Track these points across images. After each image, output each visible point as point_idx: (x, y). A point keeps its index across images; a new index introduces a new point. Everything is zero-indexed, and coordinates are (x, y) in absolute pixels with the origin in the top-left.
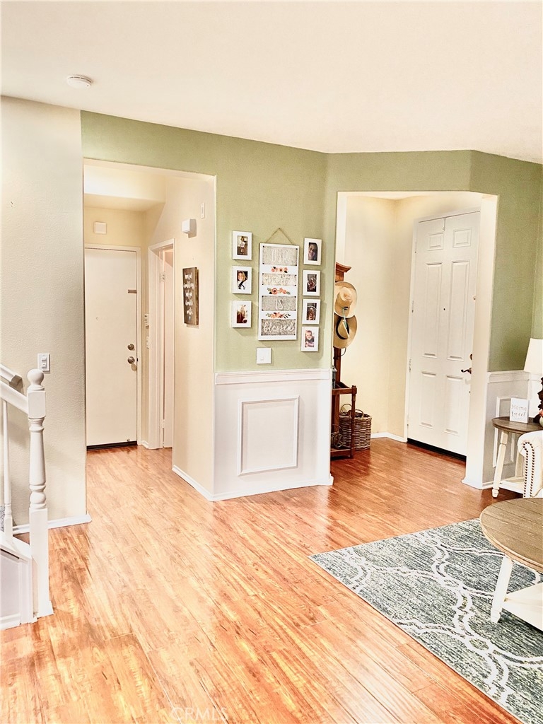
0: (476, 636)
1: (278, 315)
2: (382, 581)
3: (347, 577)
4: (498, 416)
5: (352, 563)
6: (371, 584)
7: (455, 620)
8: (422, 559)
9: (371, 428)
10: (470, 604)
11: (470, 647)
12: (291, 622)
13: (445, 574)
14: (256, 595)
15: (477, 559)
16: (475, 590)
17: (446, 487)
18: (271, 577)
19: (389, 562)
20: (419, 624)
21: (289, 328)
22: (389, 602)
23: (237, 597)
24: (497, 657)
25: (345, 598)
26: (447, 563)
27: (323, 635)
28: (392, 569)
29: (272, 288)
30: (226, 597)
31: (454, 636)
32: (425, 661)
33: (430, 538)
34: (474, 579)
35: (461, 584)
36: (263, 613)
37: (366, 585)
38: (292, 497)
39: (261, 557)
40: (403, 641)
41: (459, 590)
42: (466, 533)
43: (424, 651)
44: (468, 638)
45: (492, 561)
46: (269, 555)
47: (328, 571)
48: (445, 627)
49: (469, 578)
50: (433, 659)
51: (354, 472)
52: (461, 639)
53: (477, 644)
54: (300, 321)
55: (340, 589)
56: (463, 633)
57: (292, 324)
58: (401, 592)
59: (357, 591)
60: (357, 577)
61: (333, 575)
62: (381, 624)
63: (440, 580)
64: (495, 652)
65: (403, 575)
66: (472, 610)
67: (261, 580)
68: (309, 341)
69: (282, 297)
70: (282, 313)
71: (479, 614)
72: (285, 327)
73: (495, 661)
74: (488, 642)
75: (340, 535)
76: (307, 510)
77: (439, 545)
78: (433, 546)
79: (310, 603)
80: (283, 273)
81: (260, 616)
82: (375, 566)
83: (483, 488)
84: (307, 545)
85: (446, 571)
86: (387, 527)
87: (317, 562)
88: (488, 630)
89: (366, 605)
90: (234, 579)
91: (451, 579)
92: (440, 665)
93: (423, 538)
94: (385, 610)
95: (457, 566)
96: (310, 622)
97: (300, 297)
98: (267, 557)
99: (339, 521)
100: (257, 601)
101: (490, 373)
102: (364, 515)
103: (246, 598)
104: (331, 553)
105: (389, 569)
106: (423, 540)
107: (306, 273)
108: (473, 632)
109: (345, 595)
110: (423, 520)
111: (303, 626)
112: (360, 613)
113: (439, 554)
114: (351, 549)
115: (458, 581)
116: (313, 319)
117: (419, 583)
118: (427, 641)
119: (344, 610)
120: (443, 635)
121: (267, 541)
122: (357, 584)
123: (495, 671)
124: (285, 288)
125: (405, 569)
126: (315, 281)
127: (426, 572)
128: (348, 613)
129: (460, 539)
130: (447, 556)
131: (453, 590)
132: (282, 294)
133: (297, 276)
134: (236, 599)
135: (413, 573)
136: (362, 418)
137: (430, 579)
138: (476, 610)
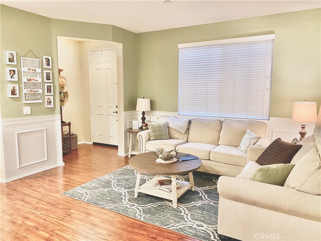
0: (131, 203)
1: (33, 91)
2: (94, 195)
3: (80, 197)
4: (128, 128)
5: (81, 192)
6: (90, 197)
7: (123, 200)
8: (108, 184)
9: (78, 140)
10: (127, 194)
11: (129, 207)
12: (60, 219)
13: (117, 187)
14: (41, 214)
15: (127, 180)
16: (128, 189)
17: (112, 158)
18: (46, 205)
19: (95, 188)
20: (111, 205)
21: (39, 97)
22: (98, 201)
23: (32, 217)
24: (138, 207)
25: (81, 204)
26: (117, 183)
27: (75, 219)
28: (97, 190)
29: (29, 78)
30: (27, 218)
31: (123, 205)
32: (115, 216)
33: (109, 176)
34: (127, 186)
35: (123, 189)
36: (47, 219)
37: (88, 198)
38: (47, 173)
39: (39, 199)
40: (106, 212)
41: (123, 191)
42: (122, 172)
43: (114, 213)
44: (128, 204)
45: (131, 179)
46: (43, 198)
47: (71, 197)
48: (120, 203)
49: (125, 186)
50: (118, 214)
51: (73, 159)
52: (126, 206)
53: (132, 205)
54: (44, 94)
55: (78, 202)
56: (126, 203)
57: (40, 95)
58: (102, 197)
59: (85, 201)
60: (84, 196)
61: (74, 198)
62: (97, 209)
63: (116, 189)
64: (137, 206)
65: (102, 191)
66: (128, 196)
67: (42, 207)
68: (49, 103)
69: (34, 83)
70: (34, 90)
71: (131, 196)
72: (37, 97)
73: (138, 209)
74: (135, 204)
75: (73, 183)
76: (55, 177)
77: (113, 178)
78: (111, 179)
79: (66, 210)
80: (34, 71)
81: (46, 220)
82: (90, 191)
83: (125, 156)
84: (59, 190)
85: (117, 186)
86: (92, 176)
87: (66, 195)
88: (134, 200)
89: (90, 205)
90: (28, 211)
91: (119, 188)
92: (120, 215)
93: (107, 177)
94: (98, 204)
95: (121, 183)
96: (68, 216)
97: (43, 83)
98: (42, 199)
99: (71, 178)
100: (42, 215)
101: (125, 112)
102: (81, 174)
103: (37, 216)
104: (71, 190)
105: (96, 191)
106: (106, 178)
107: (45, 72)
108: (130, 202)
109: (81, 203)
110: (105, 171)
111: (66, 218)
112: (88, 208)
113: (113, 181)
114: (79, 187)
115: (122, 188)
116: (50, 92)
117: (108, 192)
118: (115, 209)
119: (82, 209)
120: (120, 206)
121: (40, 192)
122: (85, 198)
123: (138, 212)
124: (35, 78)
125: (102, 189)
126: (50, 75)
127: (110, 188)
128: (83, 209)
129: (120, 174)
130: (117, 181)
131: (121, 191)
132: (34, 81)
133: (41, 73)
134: (32, 218)
135: (105, 190)
136: (74, 136)
137: (112, 190)
138: (130, 196)
